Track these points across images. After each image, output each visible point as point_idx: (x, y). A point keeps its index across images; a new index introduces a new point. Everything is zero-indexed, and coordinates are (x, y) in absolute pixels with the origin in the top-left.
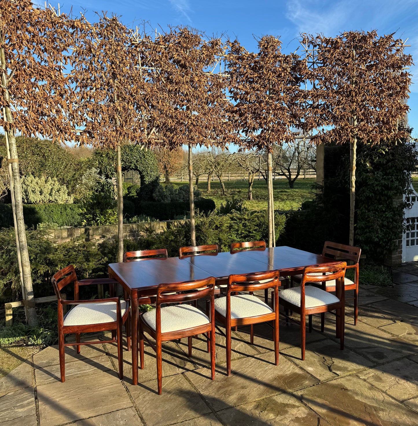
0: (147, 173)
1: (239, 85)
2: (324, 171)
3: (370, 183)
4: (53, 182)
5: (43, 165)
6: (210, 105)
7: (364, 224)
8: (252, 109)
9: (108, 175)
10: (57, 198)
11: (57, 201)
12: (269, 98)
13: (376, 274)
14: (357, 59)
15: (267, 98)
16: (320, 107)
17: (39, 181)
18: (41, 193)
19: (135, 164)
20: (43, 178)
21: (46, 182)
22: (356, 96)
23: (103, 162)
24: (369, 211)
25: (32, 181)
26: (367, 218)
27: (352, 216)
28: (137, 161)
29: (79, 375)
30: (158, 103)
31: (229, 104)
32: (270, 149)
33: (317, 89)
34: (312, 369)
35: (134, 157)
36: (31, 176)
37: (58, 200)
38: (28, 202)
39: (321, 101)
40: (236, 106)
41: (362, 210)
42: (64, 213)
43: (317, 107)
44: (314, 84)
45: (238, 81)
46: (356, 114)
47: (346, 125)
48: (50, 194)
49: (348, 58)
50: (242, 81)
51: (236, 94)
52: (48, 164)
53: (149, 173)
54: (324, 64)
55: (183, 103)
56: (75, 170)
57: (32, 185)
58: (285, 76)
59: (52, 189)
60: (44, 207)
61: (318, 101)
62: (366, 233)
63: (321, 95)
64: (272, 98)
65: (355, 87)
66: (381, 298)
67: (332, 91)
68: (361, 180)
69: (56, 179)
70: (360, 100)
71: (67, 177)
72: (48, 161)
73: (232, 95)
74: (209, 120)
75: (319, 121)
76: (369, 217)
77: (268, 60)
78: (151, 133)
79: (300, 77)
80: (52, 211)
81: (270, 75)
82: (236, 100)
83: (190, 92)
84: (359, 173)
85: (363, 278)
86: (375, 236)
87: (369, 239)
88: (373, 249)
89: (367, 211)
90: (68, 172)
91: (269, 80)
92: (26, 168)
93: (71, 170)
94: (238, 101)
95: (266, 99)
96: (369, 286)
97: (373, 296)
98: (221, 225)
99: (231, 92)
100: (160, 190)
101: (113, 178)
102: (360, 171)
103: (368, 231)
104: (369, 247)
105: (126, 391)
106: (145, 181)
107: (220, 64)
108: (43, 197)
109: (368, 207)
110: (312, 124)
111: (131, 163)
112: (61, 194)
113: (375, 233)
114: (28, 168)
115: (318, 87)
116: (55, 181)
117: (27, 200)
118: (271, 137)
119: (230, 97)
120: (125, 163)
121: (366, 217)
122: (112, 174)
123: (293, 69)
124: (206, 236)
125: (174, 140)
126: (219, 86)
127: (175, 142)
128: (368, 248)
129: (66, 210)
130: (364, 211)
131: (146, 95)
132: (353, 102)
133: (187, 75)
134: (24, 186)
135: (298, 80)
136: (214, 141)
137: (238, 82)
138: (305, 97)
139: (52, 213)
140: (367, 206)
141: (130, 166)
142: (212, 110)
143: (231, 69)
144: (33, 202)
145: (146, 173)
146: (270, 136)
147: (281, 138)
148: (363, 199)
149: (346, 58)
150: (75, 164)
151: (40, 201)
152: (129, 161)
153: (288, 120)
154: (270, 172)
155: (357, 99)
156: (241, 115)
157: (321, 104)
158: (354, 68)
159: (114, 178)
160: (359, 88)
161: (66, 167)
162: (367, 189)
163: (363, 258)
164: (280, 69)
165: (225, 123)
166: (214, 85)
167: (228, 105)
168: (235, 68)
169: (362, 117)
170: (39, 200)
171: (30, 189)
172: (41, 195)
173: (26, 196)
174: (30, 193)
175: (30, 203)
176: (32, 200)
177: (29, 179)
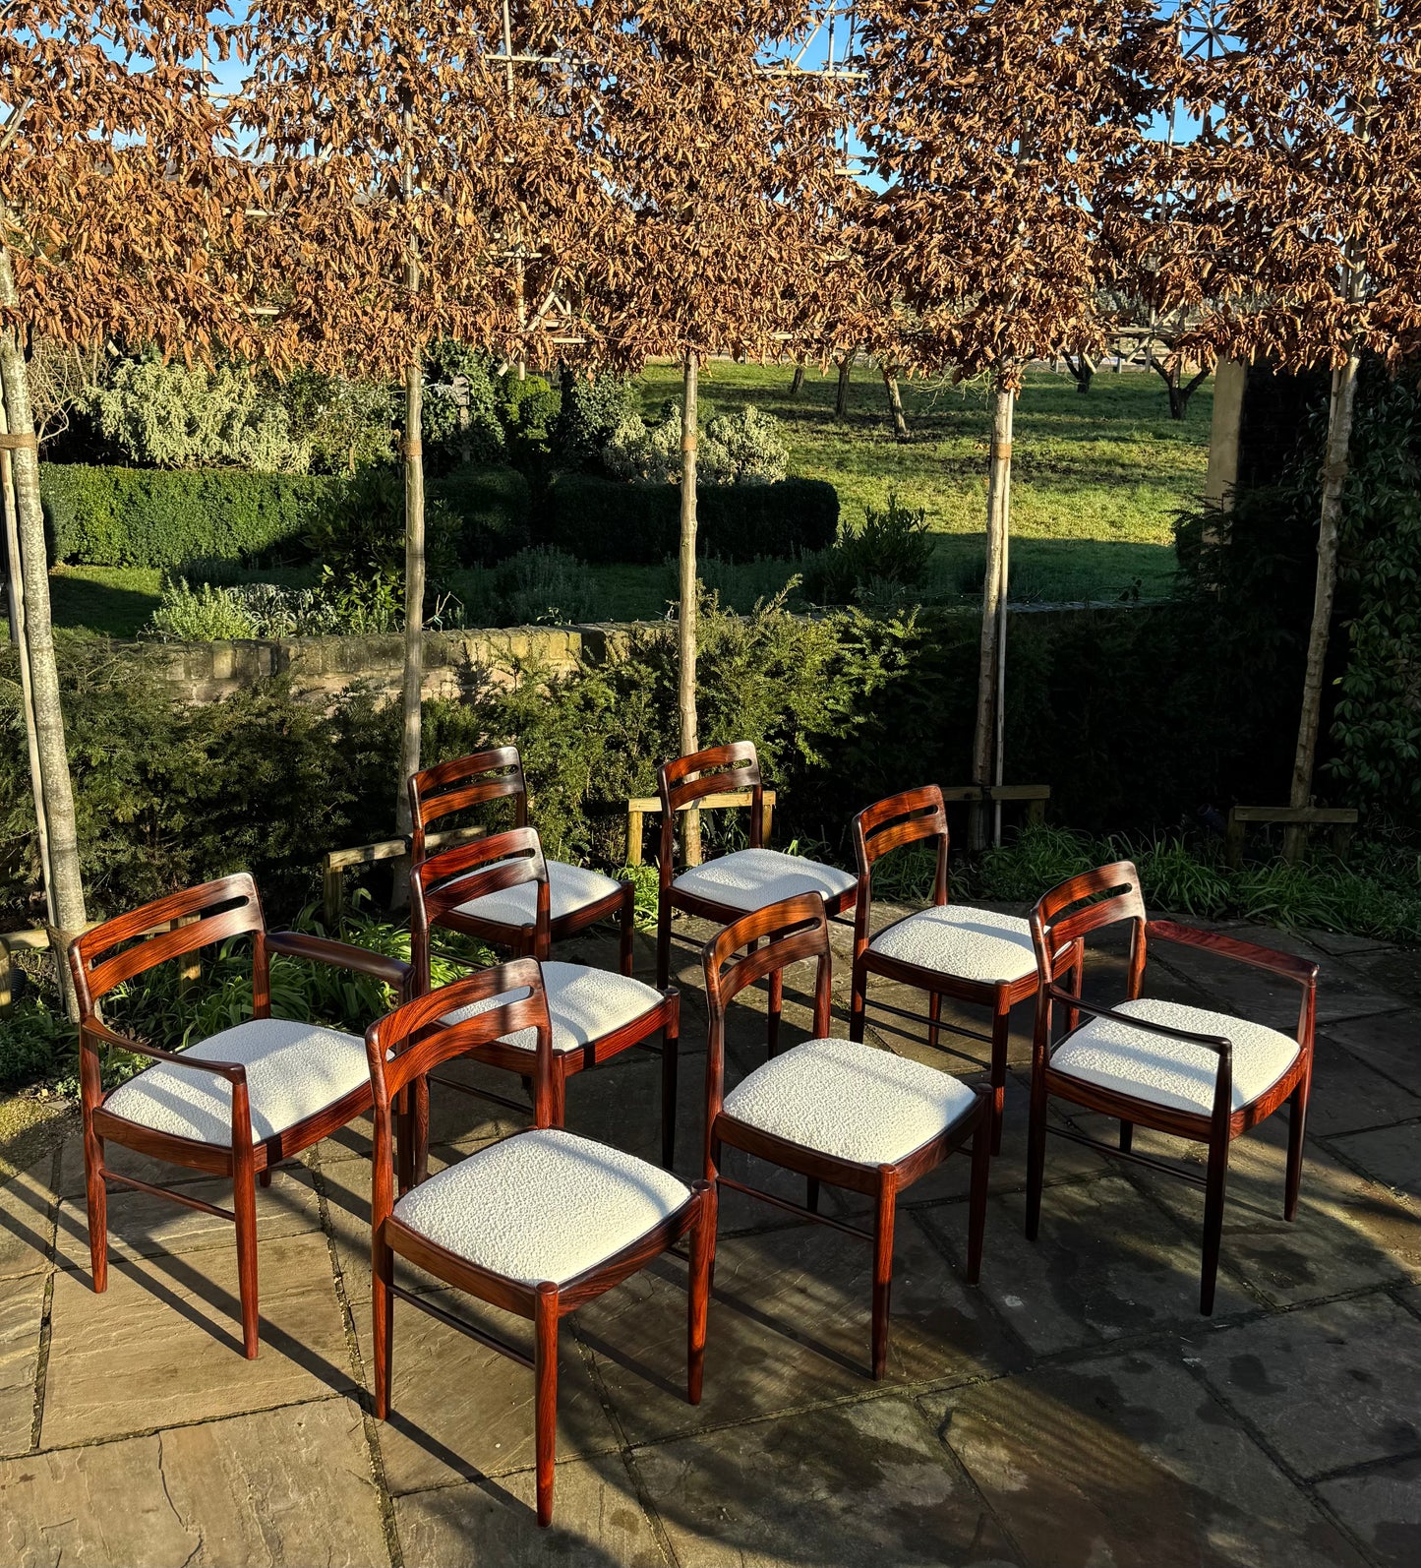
1: (901, 113)
2: (1240, 450)
3: (1406, 529)
4: (237, 387)
6: (780, 198)
7: (1369, 683)
8: (945, 214)
9: (440, 367)
10: (249, 449)
11: (247, 458)
12: (1015, 175)
13: (1390, 887)
14: (1389, 28)
15: (1011, 171)
16: (1222, 214)
17: (186, 382)
18: (191, 426)
21: (212, 383)
22: (1370, 181)
24: (1396, 633)
25: (158, 382)
26: (1385, 659)
27: (1315, 652)
29: (199, 1242)
30: (573, 195)
31: (858, 192)
32: (1005, 377)
33: (1214, 141)
34: (1020, 1303)
37: (254, 456)
39: (1228, 192)
40: (887, 198)
41: (1369, 624)
42: (272, 509)
43: (1211, 217)
44: (1208, 120)
45: (901, 95)
46: (1364, 256)
47: (1319, 297)
48: (224, 433)
49: (1351, 22)
50: (917, 99)
51: (887, 151)
54: (1251, 44)
55: (670, 196)
57: (159, 395)
58: (1088, 82)
59: (230, 416)
60: (199, 484)
61: (1214, 193)
62: (1373, 716)
63: (1227, 170)
64: (1029, 171)
65: (1369, 144)
66: (1379, 1001)
67: (1274, 156)
68: (1372, 512)
70: (1385, 200)
73: (873, 154)
74: (771, 259)
75: (1212, 272)
76: (1391, 656)
77: (1025, 19)
78: (543, 310)
79: (1151, 86)
80: (230, 501)
81: (1029, 78)
82: (885, 173)
83: (699, 150)
84: (1365, 485)
85: (1331, 904)
86: (1404, 737)
87: (1385, 744)
88: (1398, 779)
89: (1386, 633)
91: (1023, 100)
94: (895, 178)
95: (1006, 178)
96: (1349, 942)
97: (1349, 988)
98: (800, 660)
99: (869, 139)
101: (458, 381)
102: (1372, 473)
103: (1383, 709)
104: (1381, 773)
105: (347, 1323)
106: (576, 394)
107: (831, 31)
108: (198, 442)
109: (1397, 611)
110: (1183, 284)
112: (264, 434)
113: (1409, 724)
115: (1222, 132)
116: (244, 382)
118: (1012, 329)
119: (865, 161)
121: (1383, 653)
122: (454, 364)
123: (1124, 55)
124: (737, 701)
125: (625, 341)
126: (819, 120)
127: (631, 345)
128: (1375, 777)
129: (279, 496)
130: (1375, 629)
131: (526, 168)
132: (1356, 206)
133: (691, 82)
135: (1141, 101)
136: (790, 336)
137: (900, 103)
138: (1164, 174)
139: (227, 505)
140: (1389, 611)
142: (784, 218)
143: (876, 50)
144: (163, 460)
146: (1009, 325)
147: (1053, 334)
148: (1376, 582)
149: (1340, 22)
151: (186, 457)
153: (1090, 263)
154: (1001, 464)
155: (1372, 195)
156: (901, 237)
157: (1227, 204)
158: (1371, 67)
159: (461, 380)
160: (1386, 149)
162: (1392, 550)
163: (1346, 821)
164: (1070, 58)
165: (841, 265)
166: (797, 117)
167: (851, 195)
168: (890, 46)
169: (1388, 269)
170: (182, 453)
171: (149, 413)
172: (190, 434)
173: (137, 435)
174: (149, 426)
175: (152, 464)
176: (159, 454)
177: (150, 371)
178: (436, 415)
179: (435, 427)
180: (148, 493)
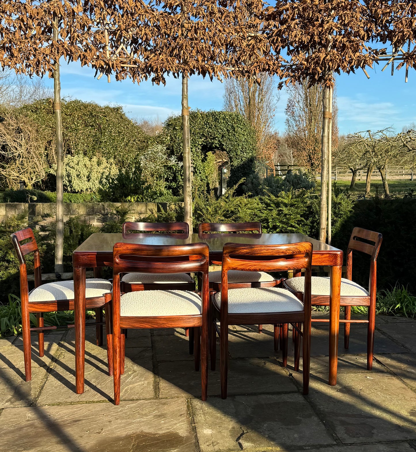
0: (237, 154)
4: (109, 166)
5: (98, 141)
18: (89, 178)
19: (219, 141)
20: (95, 159)
23: (176, 138)
28: (223, 136)
34: (210, 432)
35: (220, 131)
36: (81, 156)
38: (71, 190)
52: (104, 139)
53: (239, 153)
56: (139, 149)
69: (112, 160)
71: (127, 159)
72: (105, 135)
90: (129, 152)
92: (77, 145)
93: (134, 149)
100: (254, 180)
108: (91, 184)
111: (214, 138)
114: (78, 145)
116: (111, 164)
117: (70, 187)
120: (207, 138)
134: (68, 168)
141: (213, 143)
144: (78, 191)
145: (235, 154)
146: (326, 57)
150: (139, 140)
151: (87, 190)
152: (211, 136)
161: (127, 145)
170: (85, 188)
171: (74, 173)
172: (89, 181)
173: (70, 182)
174: (73, 177)
175: (75, 192)
176: (77, 189)
177: (75, 159)
178: (181, 176)
179: (181, 180)
180: (71, 201)
